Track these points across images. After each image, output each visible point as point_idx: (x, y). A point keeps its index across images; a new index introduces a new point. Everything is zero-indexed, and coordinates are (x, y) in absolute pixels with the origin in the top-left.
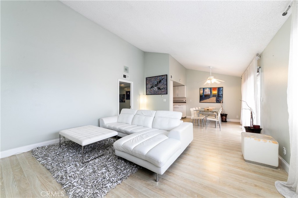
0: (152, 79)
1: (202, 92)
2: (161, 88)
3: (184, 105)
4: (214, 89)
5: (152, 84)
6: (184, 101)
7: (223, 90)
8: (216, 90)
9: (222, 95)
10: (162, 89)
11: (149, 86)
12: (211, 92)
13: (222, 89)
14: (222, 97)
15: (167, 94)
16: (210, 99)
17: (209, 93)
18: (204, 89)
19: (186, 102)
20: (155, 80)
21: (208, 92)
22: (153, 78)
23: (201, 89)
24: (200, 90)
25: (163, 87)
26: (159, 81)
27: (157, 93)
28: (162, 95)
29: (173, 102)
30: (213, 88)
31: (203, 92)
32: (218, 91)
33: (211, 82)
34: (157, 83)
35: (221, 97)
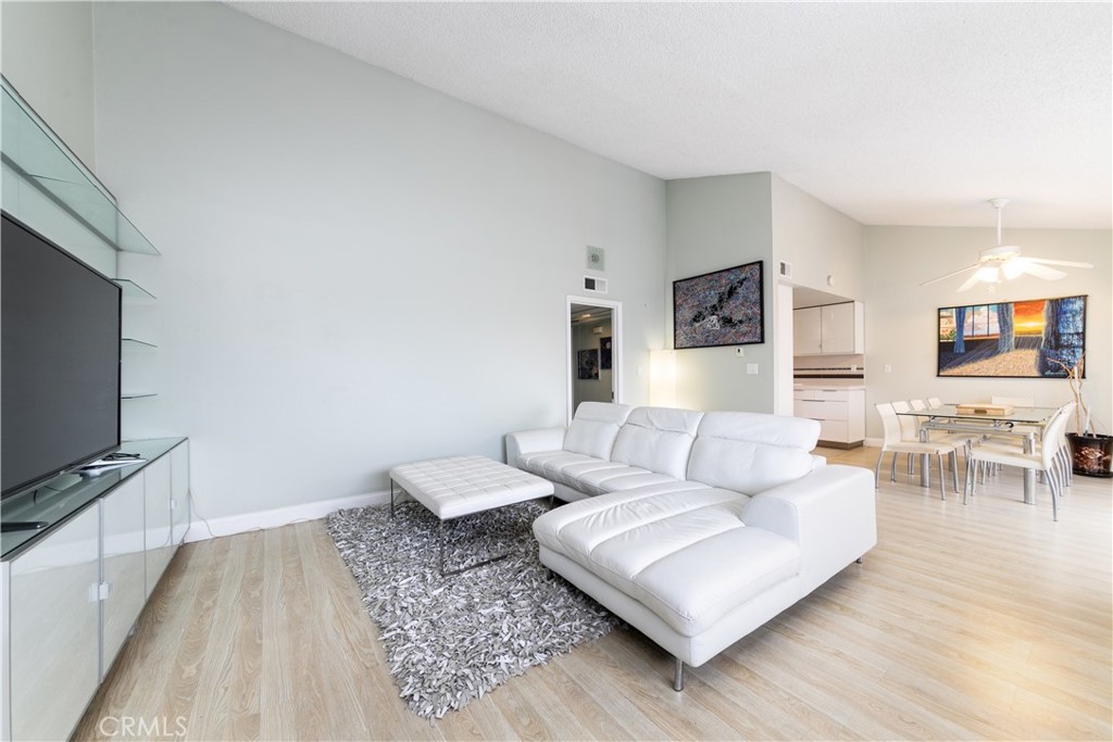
0: (697, 284)
1: (949, 326)
2: (737, 317)
4: (1027, 307)
5: (698, 306)
6: (854, 371)
7: (1084, 310)
8: (1038, 312)
9: (1082, 335)
10: (741, 322)
11: (687, 314)
12: (1005, 323)
13: (1078, 305)
14: (1084, 347)
15: (762, 342)
16: (998, 358)
17: (995, 329)
18: (961, 311)
19: (861, 376)
20: (711, 288)
21: (984, 324)
22: (703, 279)
23: (943, 313)
24: (939, 317)
25: (746, 315)
26: (725, 289)
27: (721, 341)
28: (742, 348)
29: (795, 376)
30: (1016, 303)
31: (954, 325)
32: (1049, 318)
33: (1001, 276)
34: (721, 301)
35: (1070, 346)
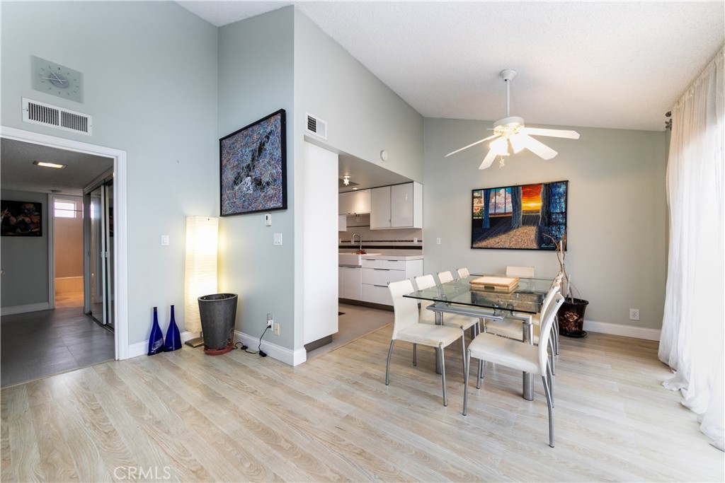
0: (236, 141)
1: (479, 204)
2: (265, 179)
3: (407, 258)
4: (530, 190)
5: (237, 166)
6: (416, 243)
7: (566, 192)
8: (537, 194)
9: (565, 214)
10: (268, 184)
11: (230, 176)
12: (516, 204)
13: (562, 190)
14: (565, 224)
15: (285, 207)
16: (512, 233)
17: (509, 208)
18: (487, 192)
19: (420, 248)
20: (246, 145)
21: (503, 203)
22: (240, 135)
23: (476, 194)
24: (473, 198)
25: (272, 175)
26: (256, 146)
27: (253, 207)
28: (269, 215)
29: (340, 247)
30: (524, 186)
31: (483, 204)
32: (543, 201)
34: (253, 159)
35: (557, 224)
